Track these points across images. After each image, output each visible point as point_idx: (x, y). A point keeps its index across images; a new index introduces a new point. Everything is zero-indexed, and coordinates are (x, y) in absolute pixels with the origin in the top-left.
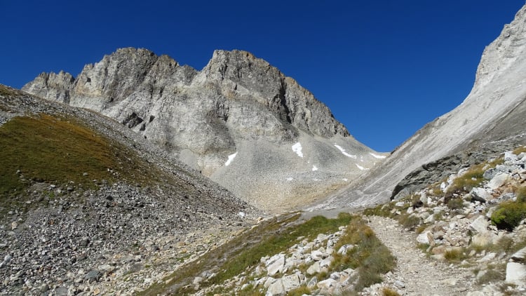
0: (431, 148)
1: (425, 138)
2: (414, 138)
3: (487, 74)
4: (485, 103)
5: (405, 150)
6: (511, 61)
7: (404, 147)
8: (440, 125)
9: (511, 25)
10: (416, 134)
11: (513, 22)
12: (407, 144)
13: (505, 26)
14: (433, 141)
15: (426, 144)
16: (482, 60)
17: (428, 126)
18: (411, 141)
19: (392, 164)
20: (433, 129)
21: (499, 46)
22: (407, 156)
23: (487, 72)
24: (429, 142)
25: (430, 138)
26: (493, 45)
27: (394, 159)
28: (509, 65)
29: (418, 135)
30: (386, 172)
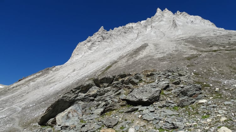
0: (51, 81)
1: (45, 75)
2: (38, 74)
3: (78, 54)
4: (84, 64)
5: (30, 80)
6: (90, 51)
7: (29, 78)
8: (56, 70)
9: (91, 37)
10: (39, 73)
11: (92, 36)
12: (32, 77)
13: (89, 37)
14: (53, 77)
15: (47, 79)
16: (76, 48)
17: (48, 69)
18: (35, 76)
19: (18, 88)
20: (51, 71)
21: (85, 44)
22: (32, 83)
23: (78, 53)
24: (49, 78)
25: (49, 76)
26: (82, 43)
27: (20, 85)
28: (89, 53)
29: (41, 73)
30: (13, 92)
